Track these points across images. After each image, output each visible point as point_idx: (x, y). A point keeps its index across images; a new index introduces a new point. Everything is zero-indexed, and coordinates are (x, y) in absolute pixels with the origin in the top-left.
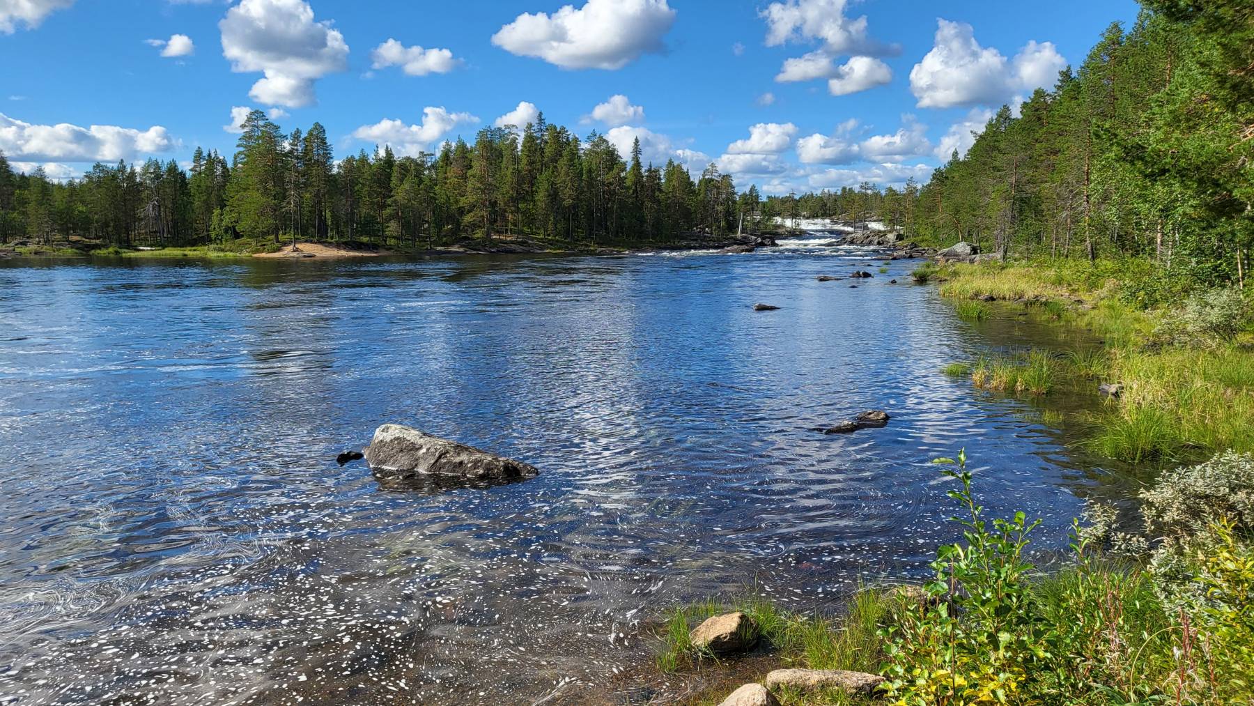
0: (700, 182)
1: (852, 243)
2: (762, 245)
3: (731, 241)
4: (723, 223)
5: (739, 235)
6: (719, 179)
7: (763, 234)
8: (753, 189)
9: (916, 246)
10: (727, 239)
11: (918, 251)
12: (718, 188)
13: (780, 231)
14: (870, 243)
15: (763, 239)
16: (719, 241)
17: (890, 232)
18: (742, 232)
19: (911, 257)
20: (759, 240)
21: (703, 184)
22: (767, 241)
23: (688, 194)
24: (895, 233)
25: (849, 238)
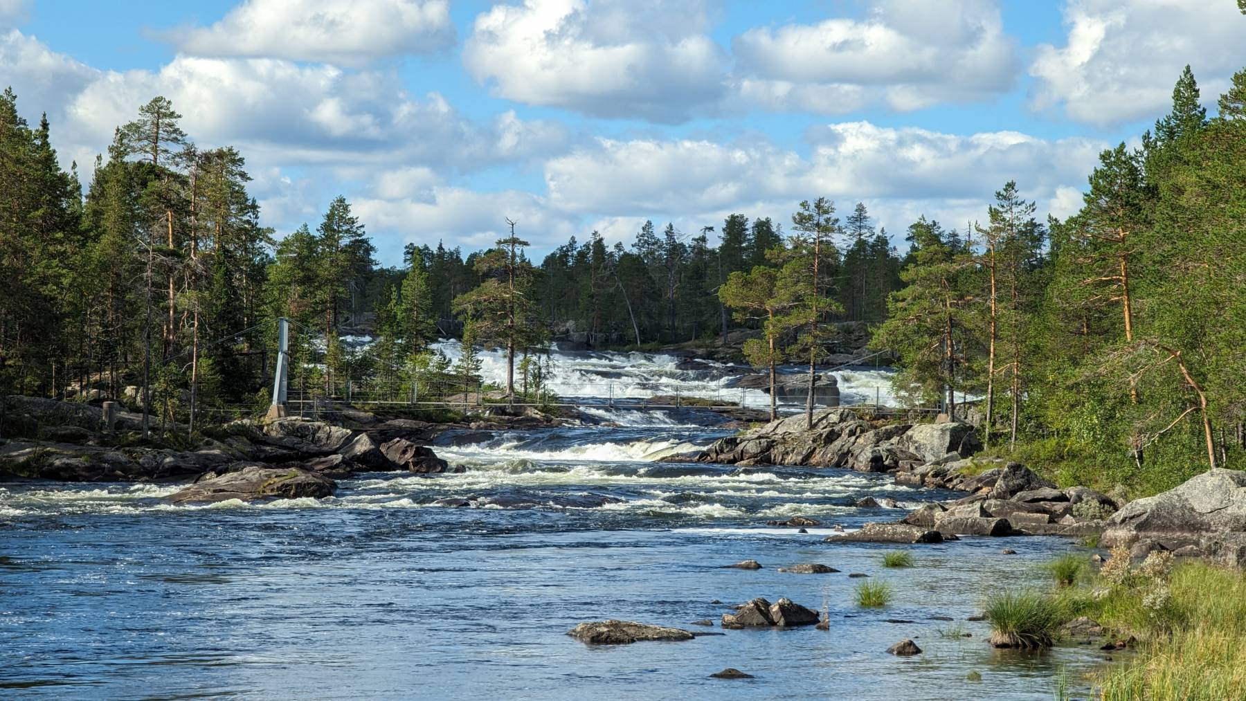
0: (102, 178)
1: (764, 461)
2: (376, 464)
3: (240, 445)
4: (201, 367)
5: (273, 417)
6: (185, 170)
7: (383, 413)
8: (338, 216)
9: (1029, 480)
10: (222, 437)
11: (1034, 504)
12: (181, 208)
13: (455, 402)
14: (841, 464)
15: (381, 437)
16: (182, 443)
17: (927, 415)
18: (289, 409)
19: (1003, 530)
20: (363, 444)
21: (113, 189)
22: (395, 450)
23: (46, 230)
24: (945, 422)
25: (750, 439)
